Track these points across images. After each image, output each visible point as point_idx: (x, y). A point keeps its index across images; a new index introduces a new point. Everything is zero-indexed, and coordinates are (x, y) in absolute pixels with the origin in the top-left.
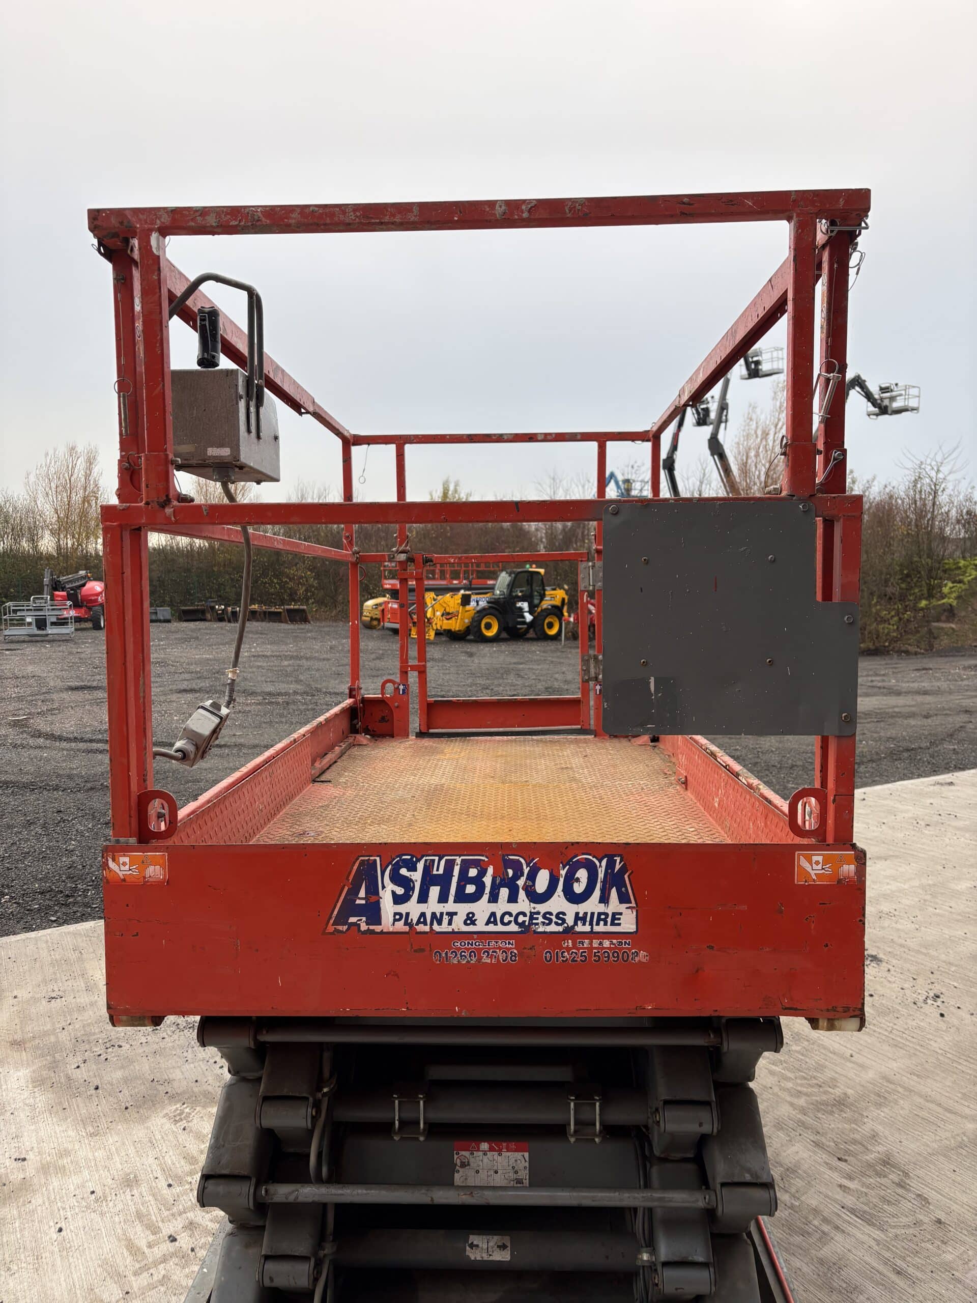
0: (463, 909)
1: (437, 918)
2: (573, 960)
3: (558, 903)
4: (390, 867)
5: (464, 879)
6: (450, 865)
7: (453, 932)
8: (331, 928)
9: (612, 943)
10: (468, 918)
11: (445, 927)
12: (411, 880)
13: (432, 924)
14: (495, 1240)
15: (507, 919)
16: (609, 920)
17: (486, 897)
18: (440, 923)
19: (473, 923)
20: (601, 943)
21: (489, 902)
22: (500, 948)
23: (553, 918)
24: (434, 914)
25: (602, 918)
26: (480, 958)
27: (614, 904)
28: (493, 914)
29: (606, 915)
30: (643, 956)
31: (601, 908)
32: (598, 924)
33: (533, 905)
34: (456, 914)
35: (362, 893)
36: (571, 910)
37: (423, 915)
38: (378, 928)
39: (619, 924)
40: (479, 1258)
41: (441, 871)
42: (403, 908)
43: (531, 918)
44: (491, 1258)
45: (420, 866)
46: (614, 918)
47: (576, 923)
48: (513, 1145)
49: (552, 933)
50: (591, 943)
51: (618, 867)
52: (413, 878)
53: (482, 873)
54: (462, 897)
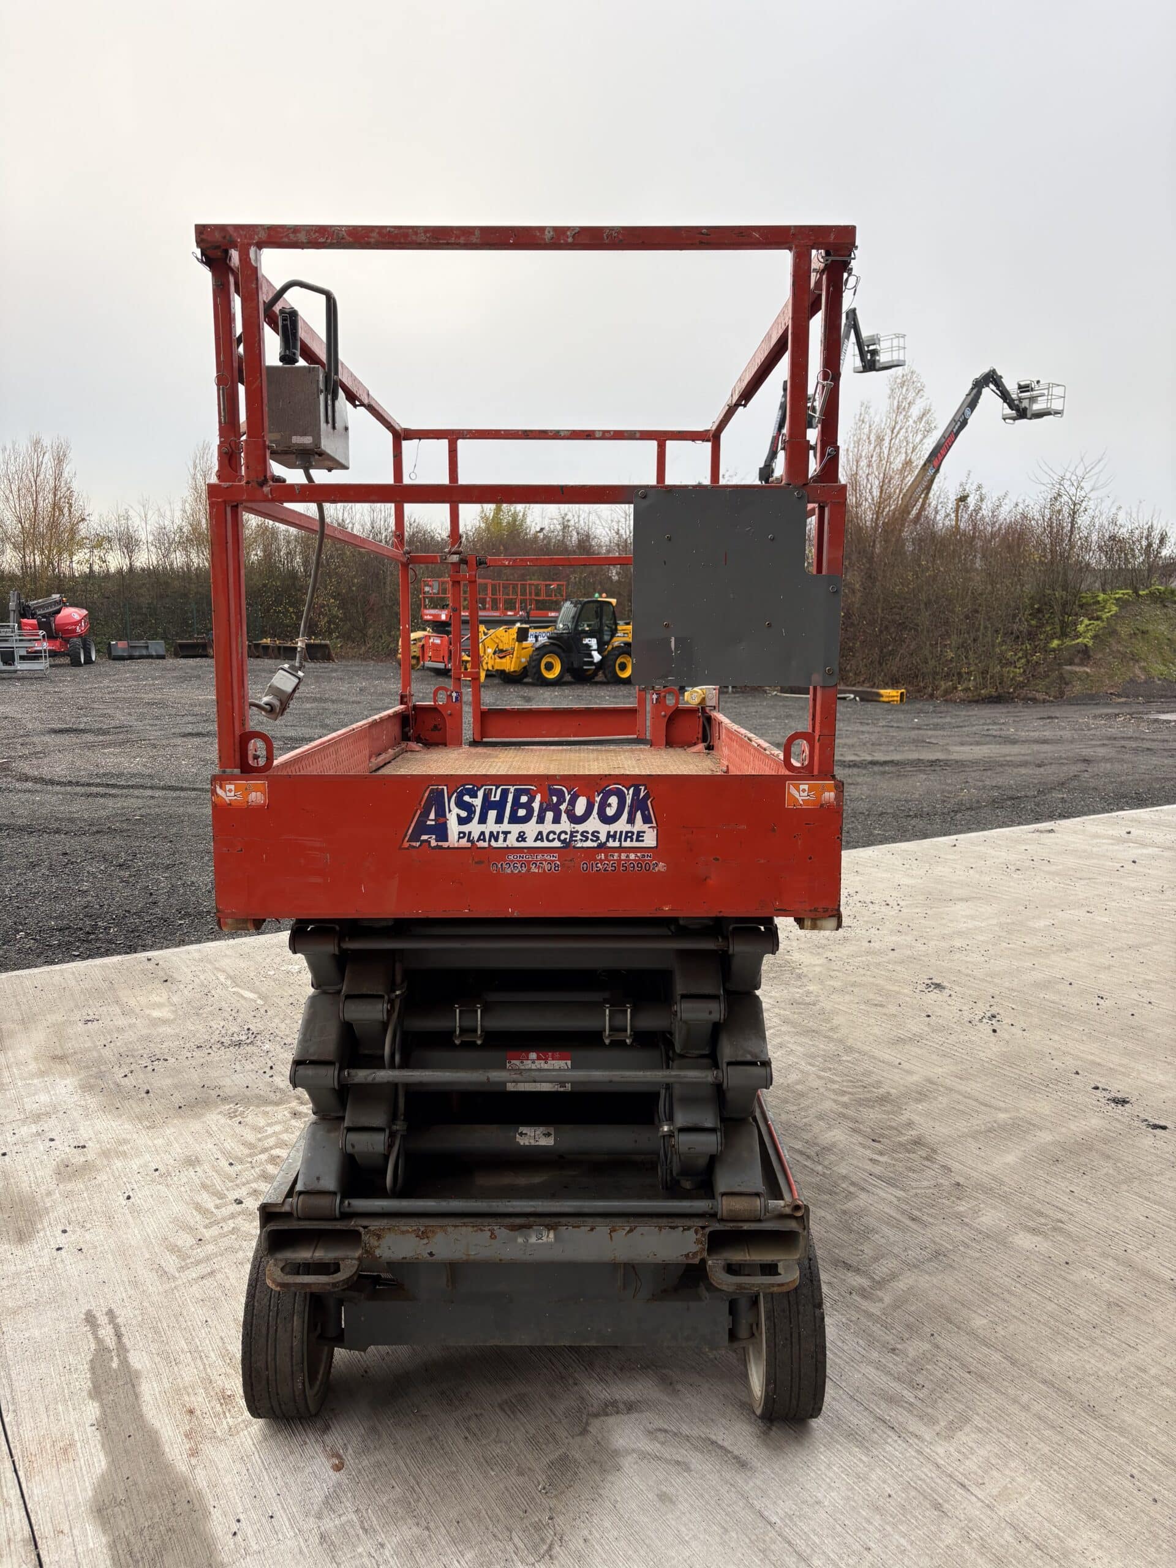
0: (515, 829)
1: (494, 836)
2: (605, 870)
3: (593, 824)
4: (455, 795)
5: (516, 805)
6: (505, 793)
7: (507, 848)
8: (406, 844)
9: (636, 856)
10: (520, 836)
11: (500, 844)
12: (473, 805)
13: (490, 841)
14: (540, 1130)
15: (551, 836)
16: (635, 837)
17: (534, 819)
18: (496, 840)
19: (524, 840)
20: (628, 856)
21: (537, 823)
22: (546, 860)
23: (590, 836)
24: (491, 833)
25: (629, 835)
26: (530, 869)
27: (639, 825)
28: (540, 833)
29: (633, 833)
30: (661, 867)
31: (629, 827)
32: (625, 840)
33: (573, 825)
34: (510, 832)
35: (432, 816)
36: (603, 829)
37: (483, 833)
38: (445, 844)
39: (643, 841)
40: (527, 1144)
41: (498, 798)
42: (466, 828)
43: (572, 836)
44: (537, 1144)
45: (480, 794)
46: (638, 836)
47: (607, 840)
48: (557, 1055)
49: (588, 848)
50: (620, 856)
51: (642, 794)
52: (475, 804)
53: (532, 799)
54: (515, 819)
